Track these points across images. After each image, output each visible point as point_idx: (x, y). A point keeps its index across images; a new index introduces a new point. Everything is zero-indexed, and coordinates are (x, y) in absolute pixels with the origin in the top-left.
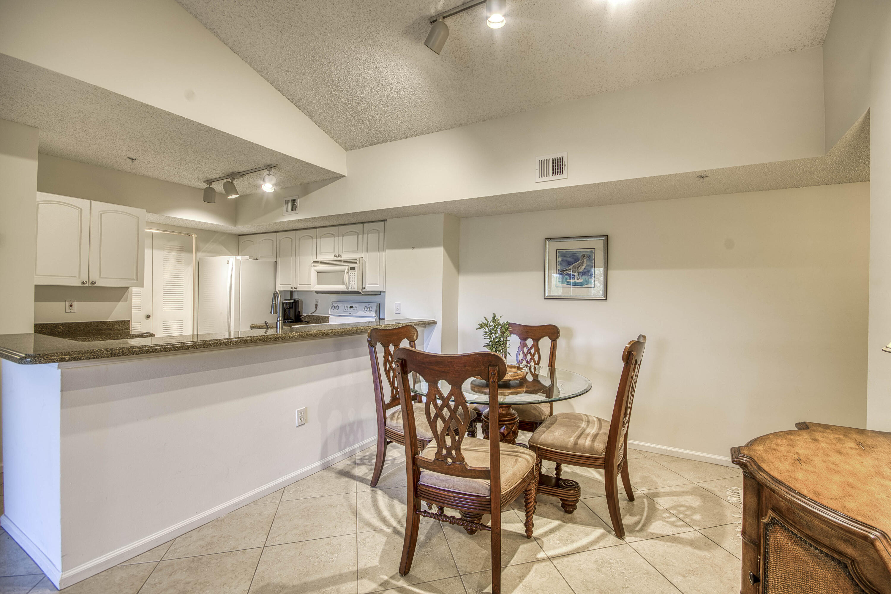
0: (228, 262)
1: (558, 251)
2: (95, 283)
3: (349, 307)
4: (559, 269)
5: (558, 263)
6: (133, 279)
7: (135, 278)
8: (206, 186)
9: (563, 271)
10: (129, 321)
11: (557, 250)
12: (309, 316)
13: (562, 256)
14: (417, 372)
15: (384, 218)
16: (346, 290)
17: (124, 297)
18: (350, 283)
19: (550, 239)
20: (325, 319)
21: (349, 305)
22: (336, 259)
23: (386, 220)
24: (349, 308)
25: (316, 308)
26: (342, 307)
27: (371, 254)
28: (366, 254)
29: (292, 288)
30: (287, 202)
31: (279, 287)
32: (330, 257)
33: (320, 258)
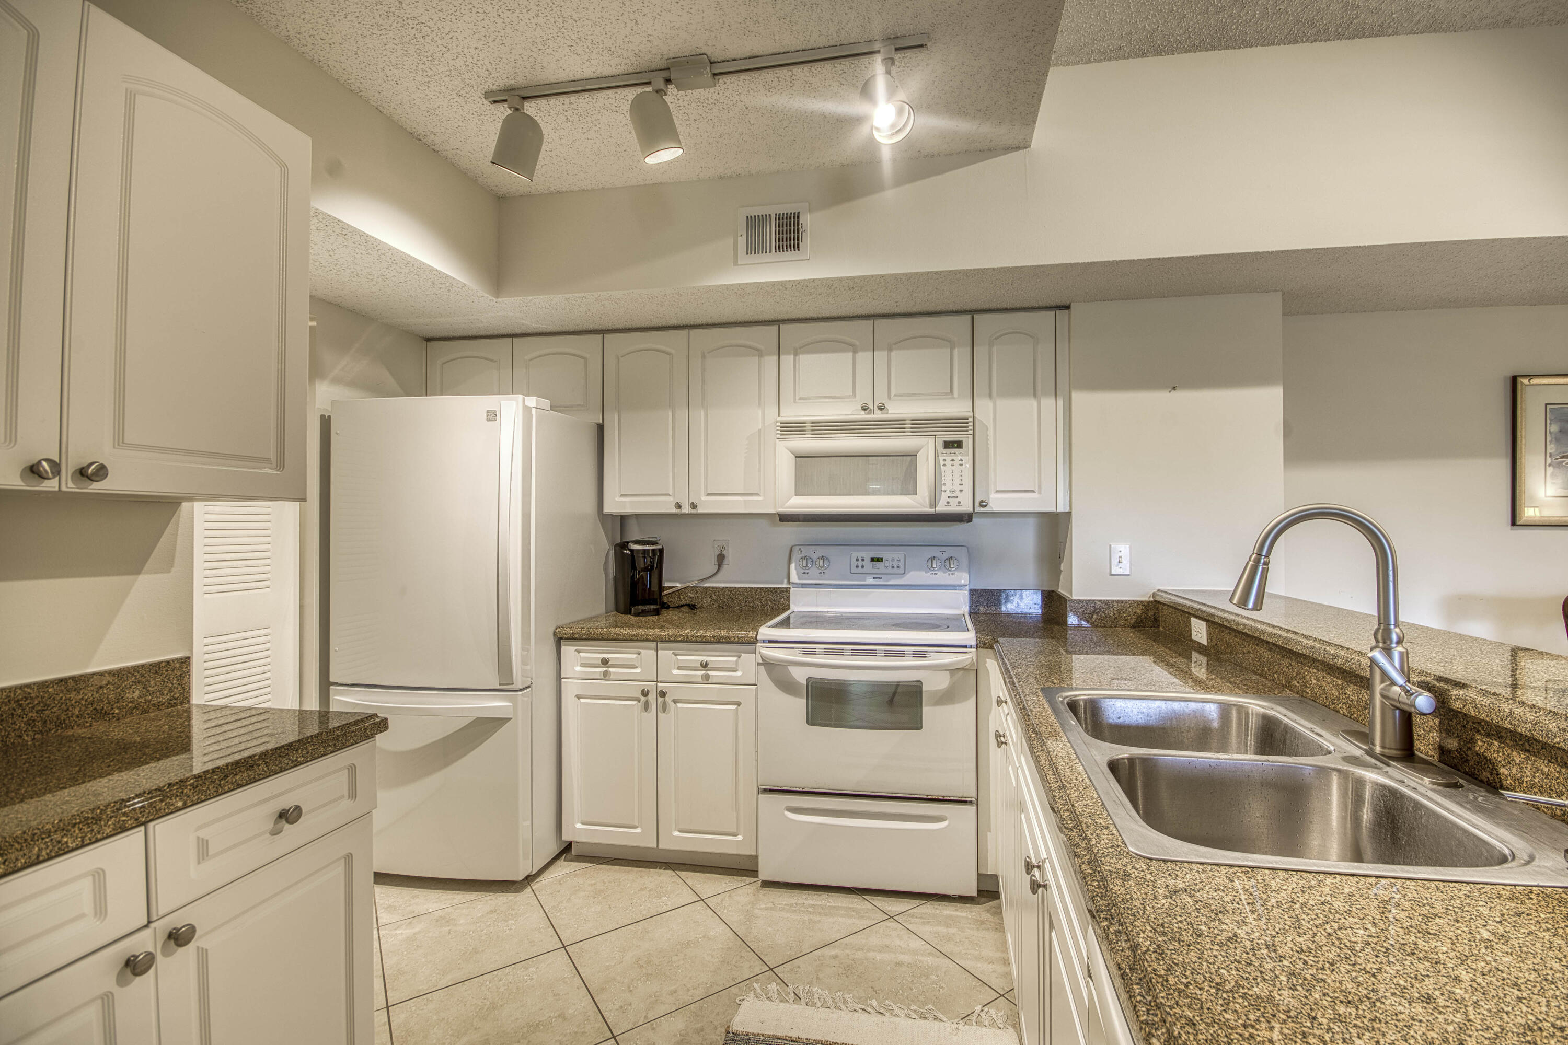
0: (492, 416)
1: (1549, 407)
2: (101, 472)
3: (868, 559)
4: (1552, 451)
5: (1549, 439)
6: (268, 460)
7: (272, 456)
9: (1562, 457)
10: (189, 658)
11: (1546, 404)
12: (694, 589)
13: (1560, 420)
15: (1066, 302)
16: (932, 511)
17: (160, 544)
18: (944, 488)
20: (775, 597)
21: (867, 554)
22: (863, 416)
23: (1068, 307)
24: (868, 563)
25: (720, 565)
26: (841, 560)
27: (1005, 405)
28: (990, 404)
29: (678, 506)
30: (753, 223)
31: (615, 504)
32: (848, 411)
33: (793, 413)
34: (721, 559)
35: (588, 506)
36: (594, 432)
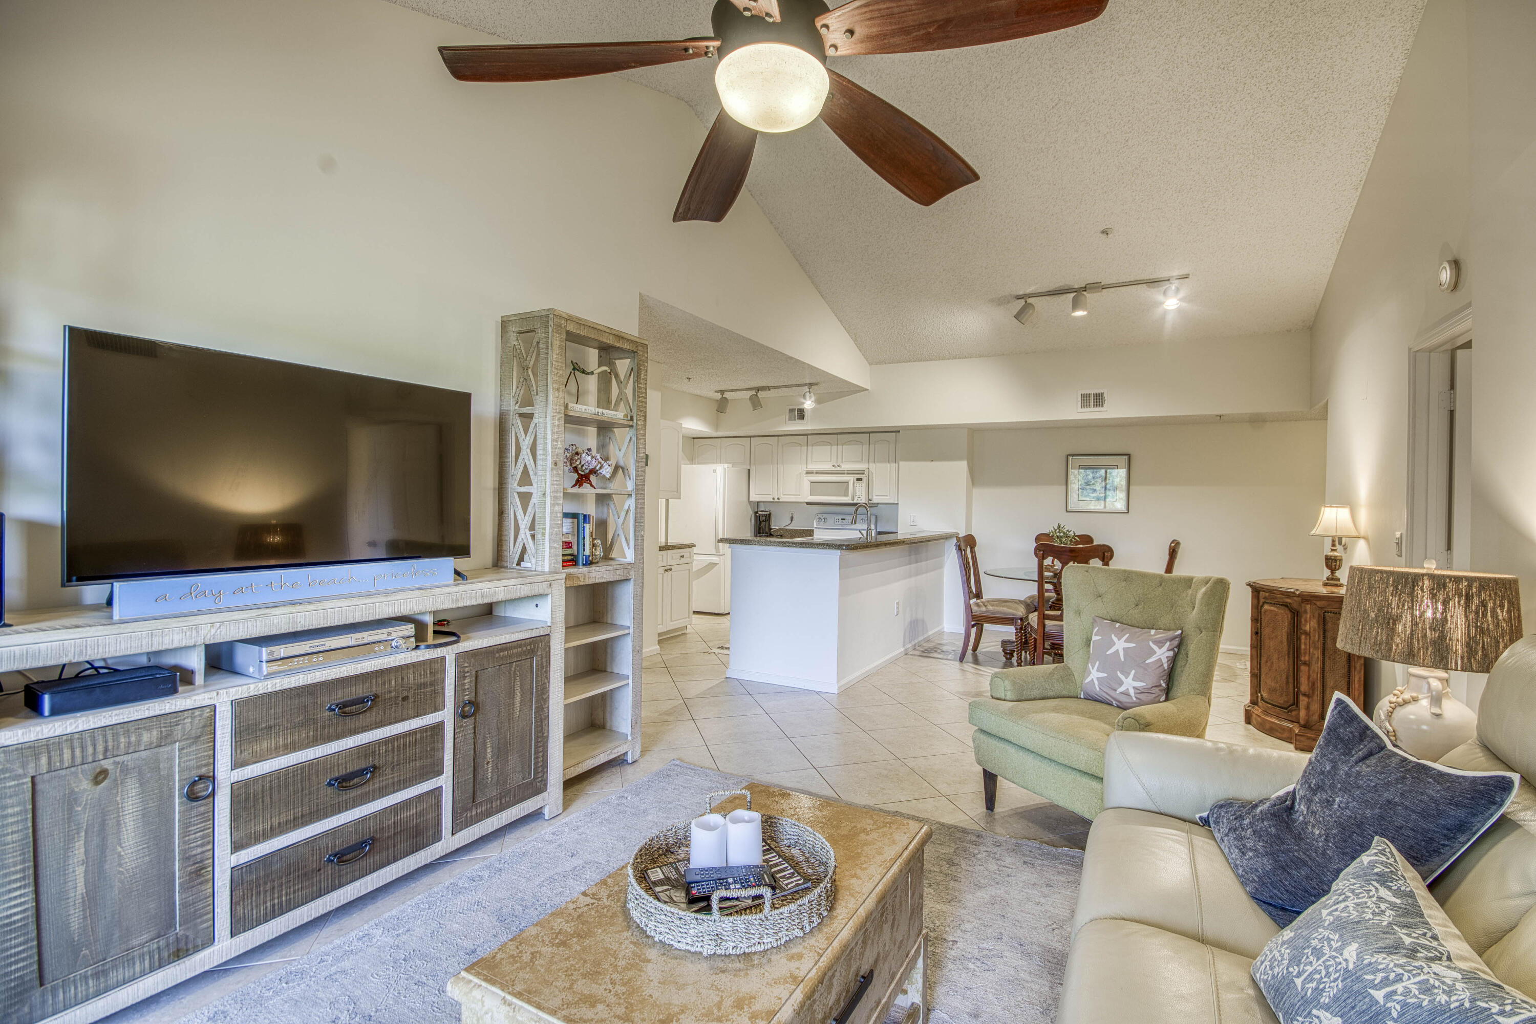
0: (715, 471)
1: (1079, 467)
3: (840, 519)
8: (719, 396)
12: (782, 529)
14: (1055, 557)
15: (897, 430)
16: (851, 502)
18: (856, 494)
19: (1070, 455)
20: (810, 533)
21: (840, 517)
22: (833, 469)
23: (899, 432)
24: (840, 521)
25: (792, 520)
26: (831, 519)
27: (878, 465)
28: (874, 465)
29: (774, 499)
30: (791, 411)
31: (754, 498)
32: (827, 467)
33: (812, 467)
34: (792, 518)
35: (745, 499)
36: (747, 471)
